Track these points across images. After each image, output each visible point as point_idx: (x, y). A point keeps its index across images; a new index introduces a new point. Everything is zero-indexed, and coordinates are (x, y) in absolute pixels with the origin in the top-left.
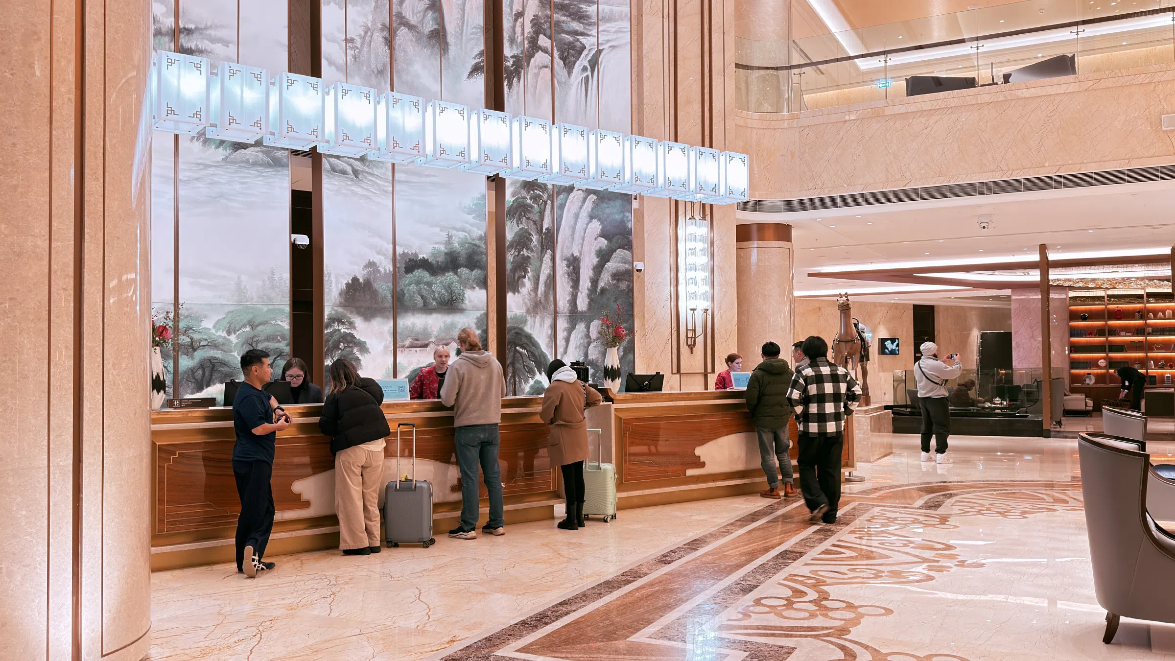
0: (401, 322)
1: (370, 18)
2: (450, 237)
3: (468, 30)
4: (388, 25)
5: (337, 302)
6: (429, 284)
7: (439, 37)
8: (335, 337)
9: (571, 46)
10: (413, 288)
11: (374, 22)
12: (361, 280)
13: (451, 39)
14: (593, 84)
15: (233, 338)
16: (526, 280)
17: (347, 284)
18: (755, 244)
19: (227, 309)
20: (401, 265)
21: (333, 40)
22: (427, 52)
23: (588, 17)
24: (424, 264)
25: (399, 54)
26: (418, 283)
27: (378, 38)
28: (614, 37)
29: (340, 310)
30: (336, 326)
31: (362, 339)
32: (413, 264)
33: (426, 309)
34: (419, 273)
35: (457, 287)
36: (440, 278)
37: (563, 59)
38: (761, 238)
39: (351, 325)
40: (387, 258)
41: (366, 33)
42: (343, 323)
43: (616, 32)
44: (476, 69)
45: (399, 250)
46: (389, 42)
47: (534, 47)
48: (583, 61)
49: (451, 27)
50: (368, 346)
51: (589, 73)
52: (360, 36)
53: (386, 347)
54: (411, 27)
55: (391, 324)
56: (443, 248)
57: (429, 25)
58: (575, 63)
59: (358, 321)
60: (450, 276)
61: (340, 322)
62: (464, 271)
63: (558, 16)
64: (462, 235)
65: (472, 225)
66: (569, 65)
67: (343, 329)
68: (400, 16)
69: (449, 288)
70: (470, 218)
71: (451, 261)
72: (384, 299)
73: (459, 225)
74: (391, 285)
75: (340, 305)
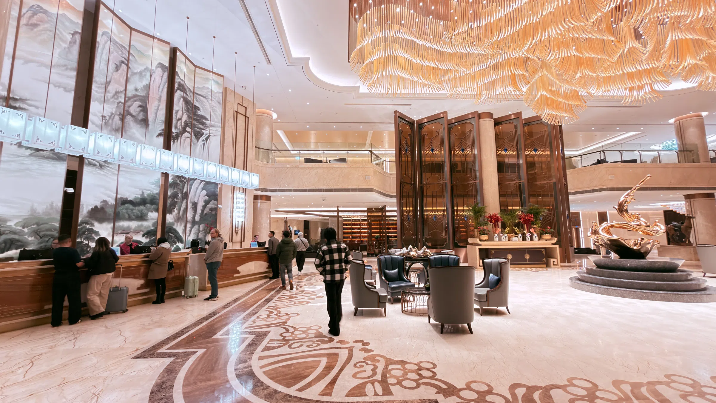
0: (117, 224)
1: (114, 110)
2: (143, 193)
3: (158, 121)
4: (122, 113)
5: (87, 215)
6: (132, 210)
7: (145, 122)
8: (83, 230)
9: (199, 132)
10: (124, 211)
11: (116, 112)
12: (99, 207)
13: (150, 123)
14: (206, 146)
15: (26, 230)
16: (175, 210)
17: (92, 209)
18: (259, 201)
19: (24, 217)
20: (119, 202)
21: (96, 115)
22: (139, 126)
23: (206, 124)
24: (131, 202)
25: (126, 125)
26: (126, 209)
27: (117, 118)
28: (215, 132)
29: (87, 219)
30: (84, 225)
31: (97, 230)
32: (125, 202)
33: (130, 219)
34: (127, 205)
35: (145, 211)
36: (137, 208)
37: (195, 135)
38: (261, 200)
39: (92, 225)
40: (112, 199)
41: (112, 115)
42: (88, 224)
43: (216, 131)
44: (160, 135)
45: (119, 196)
46: (122, 120)
47: (184, 131)
48: (203, 138)
49: (150, 119)
51: (205, 142)
52: (109, 116)
53: (109, 234)
54: (133, 116)
55: (112, 225)
56: (139, 197)
57: (141, 116)
58: (200, 138)
59: (96, 224)
60: (142, 207)
61: (86, 223)
62: (148, 206)
63: (194, 122)
64: (149, 192)
65: (154, 189)
66: (198, 139)
67: (88, 227)
68: (128, 111)
69: (141, 212)
70: (153, 186)
71: (143, 202)
72: (110, 215)
73: (148, 188)
74: (113, 209)
75: (87, 217)
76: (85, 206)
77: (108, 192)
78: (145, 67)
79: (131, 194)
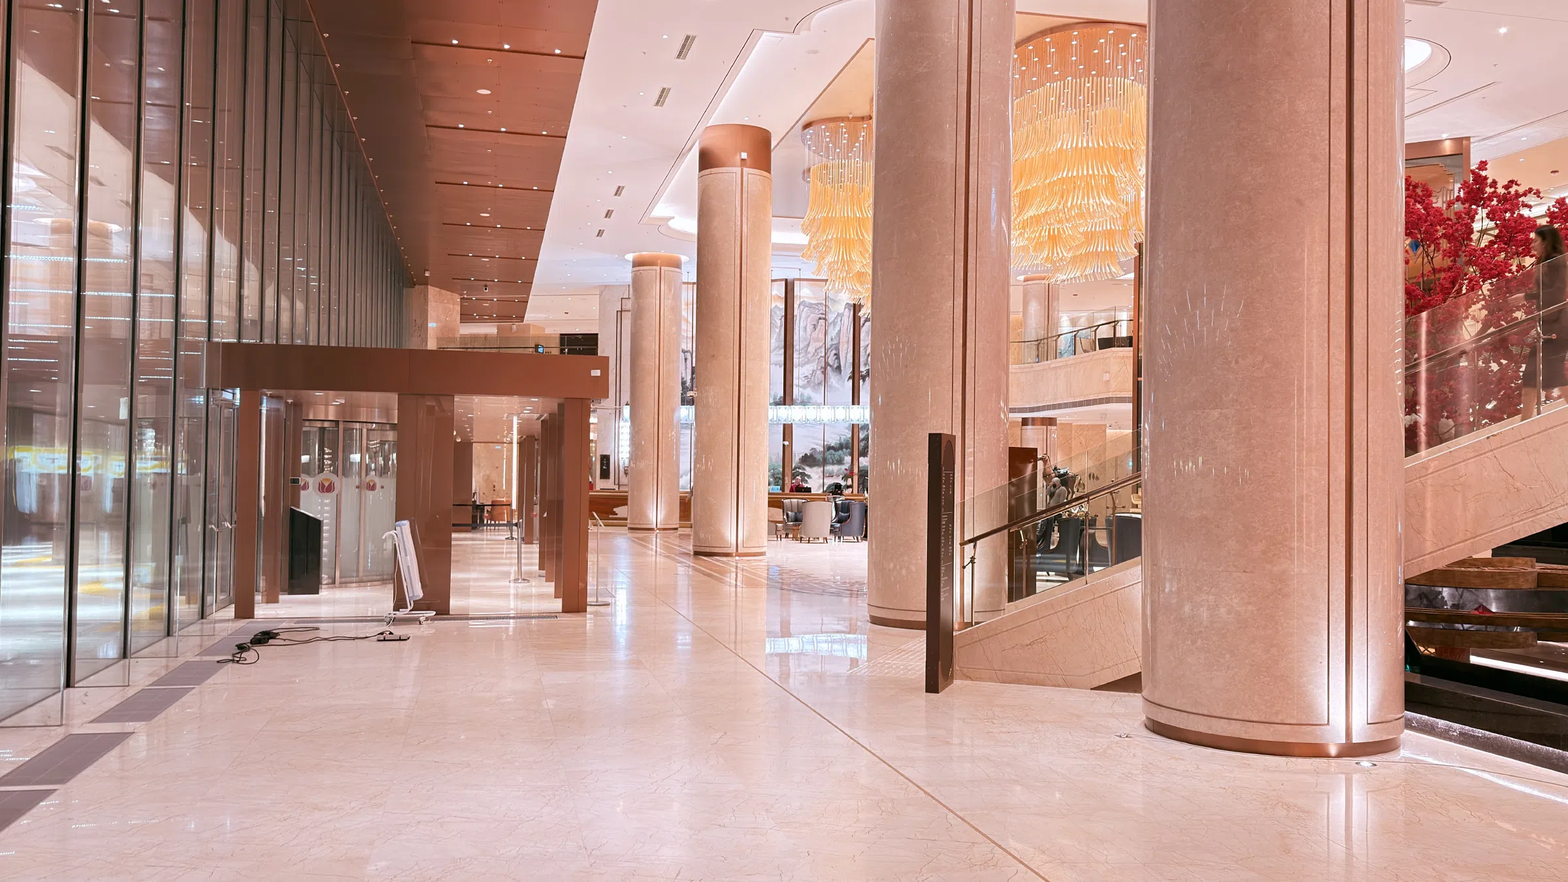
0: (825, 468)
2: (840, 438)
3: (847, 365)
4: (823, 366)
5: (800, 461)
6: (834, 455)
7: (839, 368)
10: (829, 456)
11: (817, 367)
12: (809, 455)
13: (842, 369)
17: (803, 457)
20: (824, 449)
22: (835, 374)
24: (833, 448)
25: (827, 376)
27: (819, 372)
29: (800, 465)
32: (830, 448)
33: (833, 464)
34: (830, 451)
35: (842, 455)
36: (837, 453)
39: (804, 469)
40: (820, 446)
41: (813, 372)
44: (849, 378)
45: (825, 443)
46: (824, 373)
49: (842, 365)
50: (812, 476)
53: (819, 477)
54: (831, 366)
55: (822, 468)
56: (838, 442)
57: (836, 364)
59: (807, 468)
60: (840, 451)
61: (799, 468)
62: (844, 450)
64: (844, 437)
67: (800, 471)
68: (828, 363)
69: (840, 456)
70: (847, 431)
71: (841, 447)
72: (819, 460)
73: (843, 434)
74: (822, 455)
75: (799, 463)
76: (796, 454)
77: (816, 441)
78: (836, 314)
79: (833, 441)
